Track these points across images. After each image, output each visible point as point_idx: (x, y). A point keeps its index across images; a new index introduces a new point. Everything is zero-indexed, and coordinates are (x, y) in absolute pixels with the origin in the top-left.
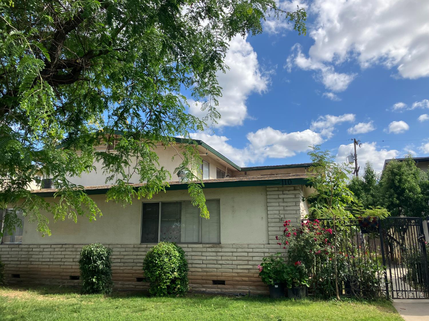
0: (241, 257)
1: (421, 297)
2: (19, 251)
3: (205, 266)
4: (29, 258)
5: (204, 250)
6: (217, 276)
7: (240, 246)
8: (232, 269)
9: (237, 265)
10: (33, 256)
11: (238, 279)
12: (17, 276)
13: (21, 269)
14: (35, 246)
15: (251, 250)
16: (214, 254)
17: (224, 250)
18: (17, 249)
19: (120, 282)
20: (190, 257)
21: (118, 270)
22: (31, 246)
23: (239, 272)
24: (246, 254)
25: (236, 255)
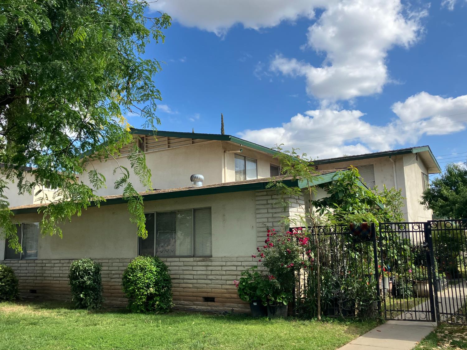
0: (230, 272)
1: (421, 319)
2: (34, 267)
3: (195, 281)
4: (43, 274)
5: (195, 264)
6: (207, 292)
7: (229, 259)
8: (222, 285)
9: (226, 280)
10: (47, 272)
11: (227, 295)
12: (33, 291)
13: (37, 285)
14: (47, 261)
15: (239, 264)
16: (204, 268)
17: (214, 263)
18: (33, 265)
19: (119, 299)
20: (182, 272)
21: (117, 286)
22: (44, 261)
23: (228, 288)
24: (234, 268)
25: (225, 270)
